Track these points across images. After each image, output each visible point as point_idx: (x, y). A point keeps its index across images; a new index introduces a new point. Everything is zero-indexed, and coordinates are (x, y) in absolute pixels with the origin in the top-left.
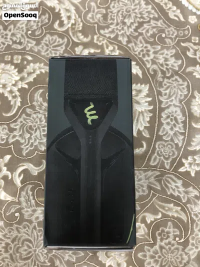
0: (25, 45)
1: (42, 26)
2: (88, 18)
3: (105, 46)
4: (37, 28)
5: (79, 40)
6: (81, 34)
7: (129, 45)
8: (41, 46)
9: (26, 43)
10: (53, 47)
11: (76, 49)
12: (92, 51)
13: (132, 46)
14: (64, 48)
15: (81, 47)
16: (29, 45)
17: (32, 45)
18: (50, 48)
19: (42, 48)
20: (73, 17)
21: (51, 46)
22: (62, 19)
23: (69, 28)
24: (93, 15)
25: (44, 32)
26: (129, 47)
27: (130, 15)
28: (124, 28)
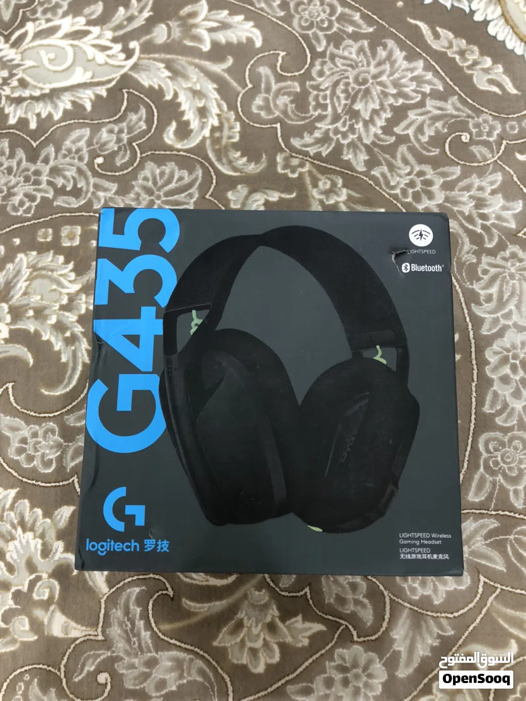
0: (89, 195)
1: (130, 142)
2: (255, 110)
3: (308, 180)
4: (120, 148)
5: (235, 169)
6: (239, 154)
7: (372, 173)
8: (132, 195)
9: (92, 189)
10: (167, 194)
11: (230, 195)
12: (274, 197)
13: (383, 175)
14: (197, 196)
15: (242, 190)
16: (101, 194)
17: (109, 195)
18: (159, 198)
19: (137, 199)
20: (215, 110)
21: (161, 193)
22: (185, 118)
23: (204, 139)
24: (266, 100)
25: (139, 155)
26: (374, 178)
27: (367, 92)
28: (356, 126)
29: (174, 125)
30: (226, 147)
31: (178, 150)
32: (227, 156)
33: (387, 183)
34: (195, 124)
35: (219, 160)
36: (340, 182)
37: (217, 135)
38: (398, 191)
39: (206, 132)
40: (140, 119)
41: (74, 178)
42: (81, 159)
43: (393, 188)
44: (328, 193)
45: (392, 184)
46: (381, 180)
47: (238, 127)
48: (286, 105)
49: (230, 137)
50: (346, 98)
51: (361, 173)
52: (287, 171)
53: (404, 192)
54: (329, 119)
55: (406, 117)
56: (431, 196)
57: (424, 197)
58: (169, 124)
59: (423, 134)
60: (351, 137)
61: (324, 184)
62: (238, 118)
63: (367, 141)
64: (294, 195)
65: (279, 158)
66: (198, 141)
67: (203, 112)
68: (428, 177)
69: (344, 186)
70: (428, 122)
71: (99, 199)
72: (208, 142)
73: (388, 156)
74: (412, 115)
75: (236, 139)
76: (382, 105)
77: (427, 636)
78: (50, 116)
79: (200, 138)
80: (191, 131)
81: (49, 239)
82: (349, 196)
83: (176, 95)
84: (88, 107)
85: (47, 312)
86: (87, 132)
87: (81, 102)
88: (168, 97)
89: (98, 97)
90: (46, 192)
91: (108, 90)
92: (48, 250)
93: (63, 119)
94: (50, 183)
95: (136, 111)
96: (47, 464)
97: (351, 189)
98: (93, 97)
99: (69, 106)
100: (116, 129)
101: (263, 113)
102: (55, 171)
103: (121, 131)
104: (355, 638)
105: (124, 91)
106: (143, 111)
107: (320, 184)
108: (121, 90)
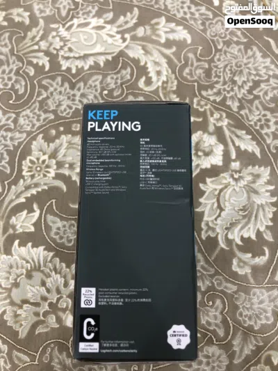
29: (143, 79)
30: (169, 92)
31: (145, 91)
32: (169, 97)
33: (248, 119)
34: (154, 79)
35: (165, 98)
36: (224, 115)
37: (165, 85)
38: (252, 123)
39: (160, 84)
40: (127, 73)
41: (92, 100)
42: (96, 90)
43: (250, 121)
44: (218, 120)
45: (250, 119)
47: (176, 83)
48: (200, 74)
49: (172, 87)
50: (231, 74)
51: (235, 112)
52: (199, 107)
53: (256, 124)
54: (221, 83)
55: (259, 86)
56: (268, 127)
57: (265, 127)
58: (141, 77)
60: (232, 93)
61: (217, 115)
62: (176, 78)
63: (239, 96)
65: (195, 100)
66: (155, 88)
67: (159, 73)
68: (268, 118)
69: (227, 117)
73: (249, 105)
74: (263, 85)
75: (175, 88)
76: (248, 79)
77: (249, 344)
78: (83, 68)
79: (157, 86)
80: (152, 82)
81: (78, 129)
82: (229, 123)
83: (146, 63)
84: (102, 64)
85: (75, 166)
86: (100, 77)
87: (98, 62)
88: (142, 64)
89: (107, 60)
90: (78, 105)
91: (113, 58)
92: (77, 135)
93: (89, 70)
94: (80, 101)
95: (125, 69)
96: (70, 241)
97: (231, 120)
98: (105, 60)
99: (92, 63)
100: (115, 77)
101: (189, 77)
102: (83, 95)
103: (117, 79)
104: (215, 342)
105: (121, 58)
106: (129, 70)
107: (215, 115)
108: (119, 58)
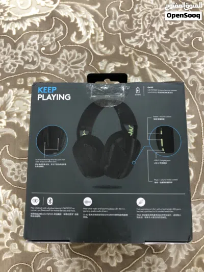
0: (39, 64)
1: (56, 40)
2: (110, 27)
3: (133, 58)
4: (52, 43)
5: (101, 53)
6: (103, 46)
7: (160, 55)
8: (57, 64)
9: (40, 61)
10: (72, 64)
11: (99, 64)
12: (119, 65)
13: (165, 56)
14: (85, 64)
15: (105, 62)
16: (44, 63)
17: (48, 64)
18: (69, 65)
19: (60, 66)
20: (92, 27)
21: (70, 63)
22: (80, 30)
23: (88, 40)
24: (115, 22)
25: (60, 47)
26: (161, 57)
27: (158, 19)
28: (153, 34)
29: (75, 33)
30: (98, 43)
31: (77, 45)
32: (98, 47)
33: (167, 59)
34: (84, 33)
35: (95, 49)
36: (146, 58)
37: (94, 38)
38: (171, 63)
39: (89, 37)
40: (60, 31)
41: (32, 56)
42: (35, 48)
43: (169, 61)
44: (141, 63)
45: (169, 59)
46: (164, 58)
47: (102, 34)
48: (123, 25)
49: (99, 39)
50: (149, 22)
51: (155, 55)
52: (124, 54)
53: (174, 63)
54: (141, 31)
55: (175, 30)
56: (185, 65)
57: (182, 65)
58: (73, 33)
59: (182, 37)
60: (151, 39)
61: (140, 59)
62: (103, 31)
63: (158, 41)
64: (127, 64)
65: (121, 48)
66: (85, 41)
67: (87, 28)
68: (184, 57)
69: (149, 60)
70: (184, 32)
71: (43, 66)
72: (90, 41)
73: (167, 47)
74: (177, 29)
75: (102, 39)
76: (164, 25)
77: (183, 251)
78: (21, 29)
79: (86, 39)
80: (82, 36)
81: (22, 83)
82: (151, 65)
83: (76, 20)
84: (38, 25)
85: (22, 115)
86: (37, 36)
87: (35, 23)
88: (72, 21)
89: (42, 21)
90: (20, 62)
91: (47, 18)
92: (22, 88)
93: (27, 31)
94: (22, 59)
95: (58, 27)
96: (24, 179)
97: (152, 62)
98: (40, 21)
99: (29, 25)
100: (50, 35)
101: (113, 28)
102: (24, 53)
103: (52, 36)
104: (154, 252)
105: (53, 18)
106: (61, 27)
107: (138, 59)
108: (52, 17)
